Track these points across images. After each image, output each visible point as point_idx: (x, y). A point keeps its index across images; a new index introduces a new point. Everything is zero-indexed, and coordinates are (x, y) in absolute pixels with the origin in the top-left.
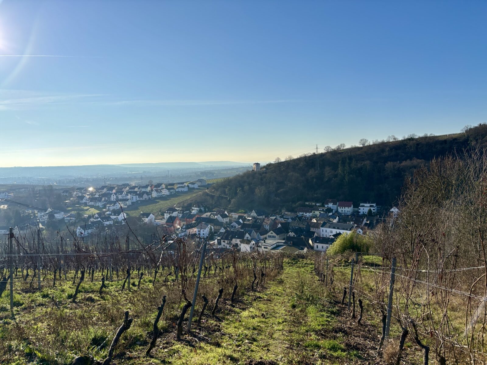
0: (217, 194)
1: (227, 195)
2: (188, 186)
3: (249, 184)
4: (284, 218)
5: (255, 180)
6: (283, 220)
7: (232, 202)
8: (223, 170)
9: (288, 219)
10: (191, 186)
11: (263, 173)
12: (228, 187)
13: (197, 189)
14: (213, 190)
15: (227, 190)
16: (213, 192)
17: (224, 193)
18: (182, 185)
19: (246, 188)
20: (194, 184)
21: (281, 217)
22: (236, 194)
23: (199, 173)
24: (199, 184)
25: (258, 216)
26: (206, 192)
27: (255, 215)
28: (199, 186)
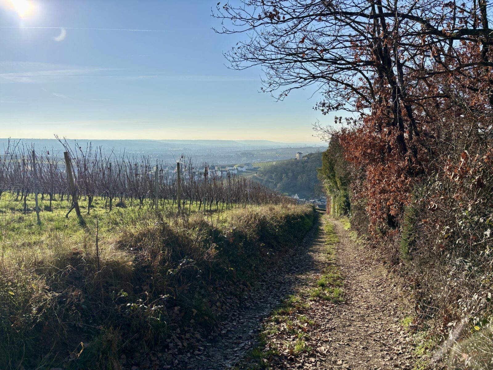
0: (266, 178)
1: (273, 180)
2: (237, 169)
3: (293, 171)
4: (321, 202)
5: (298, 168)
6: (320, 203)
7: (278, 186)
8: (262, 151)
9: (324, 202)
10: (239, 169)
11: (305, 162)
12: (275, 173)
13: (245, 172)
14: (261, 175)
15: (273, 175)
16: (261, 177)
17: (271, 178)
18: (231, 168)
19: (290, 174)
20: (242, 167)
21: (319, 201)
22: (281, 179)
23: (239, 153)
24: (246, 167)
25: (300, 198)
26: (255, 176)
27: (298, 198)
28: (247, 170)
